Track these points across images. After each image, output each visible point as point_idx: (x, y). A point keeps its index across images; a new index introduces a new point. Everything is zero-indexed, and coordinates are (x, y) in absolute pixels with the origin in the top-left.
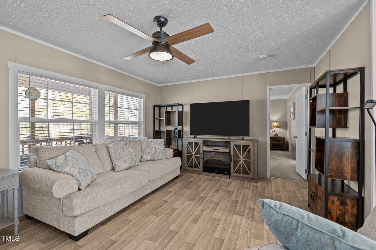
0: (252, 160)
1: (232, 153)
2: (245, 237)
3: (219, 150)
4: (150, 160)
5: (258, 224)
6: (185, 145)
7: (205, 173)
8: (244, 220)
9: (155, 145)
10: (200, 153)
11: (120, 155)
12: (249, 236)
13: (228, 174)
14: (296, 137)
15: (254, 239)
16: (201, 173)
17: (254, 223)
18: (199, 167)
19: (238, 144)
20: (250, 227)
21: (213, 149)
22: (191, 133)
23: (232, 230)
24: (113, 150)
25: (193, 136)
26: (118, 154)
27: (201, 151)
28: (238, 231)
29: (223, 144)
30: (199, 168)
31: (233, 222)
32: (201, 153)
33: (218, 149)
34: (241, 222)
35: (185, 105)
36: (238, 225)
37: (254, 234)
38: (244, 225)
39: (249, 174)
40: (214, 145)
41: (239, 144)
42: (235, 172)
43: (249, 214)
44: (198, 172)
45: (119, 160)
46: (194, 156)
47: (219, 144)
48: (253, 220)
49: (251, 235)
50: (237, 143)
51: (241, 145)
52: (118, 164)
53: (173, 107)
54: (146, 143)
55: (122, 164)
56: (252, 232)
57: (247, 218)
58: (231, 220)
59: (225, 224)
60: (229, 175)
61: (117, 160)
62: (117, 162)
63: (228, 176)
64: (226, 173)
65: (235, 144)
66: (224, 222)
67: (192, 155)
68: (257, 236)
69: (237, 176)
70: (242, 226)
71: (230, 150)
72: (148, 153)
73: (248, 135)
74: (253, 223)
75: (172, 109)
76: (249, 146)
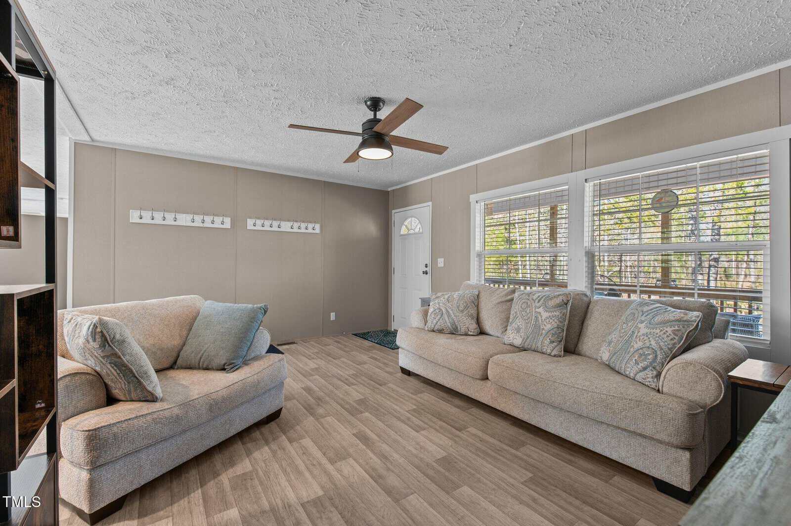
2: (264, 465)
5: (256, 507)
8: (291, 496)
12: (259, 469)
15: (248, 470)
17: (266, 505)
20: (268, 489)
23: (293, 461)
28: (282, 465)
31: (307, 474)
34: (293, 487)
36: (293, 478)
37: (251, 479)
38: (283, 486)
43: (294, 521)
48: (273, 510)
49: (257, 474)
56: (257, 481)
57: (288, 506)
58: (314, 477)
59: (315, 463)
66: (320, 464)
68: (245, 480)
70: (285, 479)
74: (269, 502)
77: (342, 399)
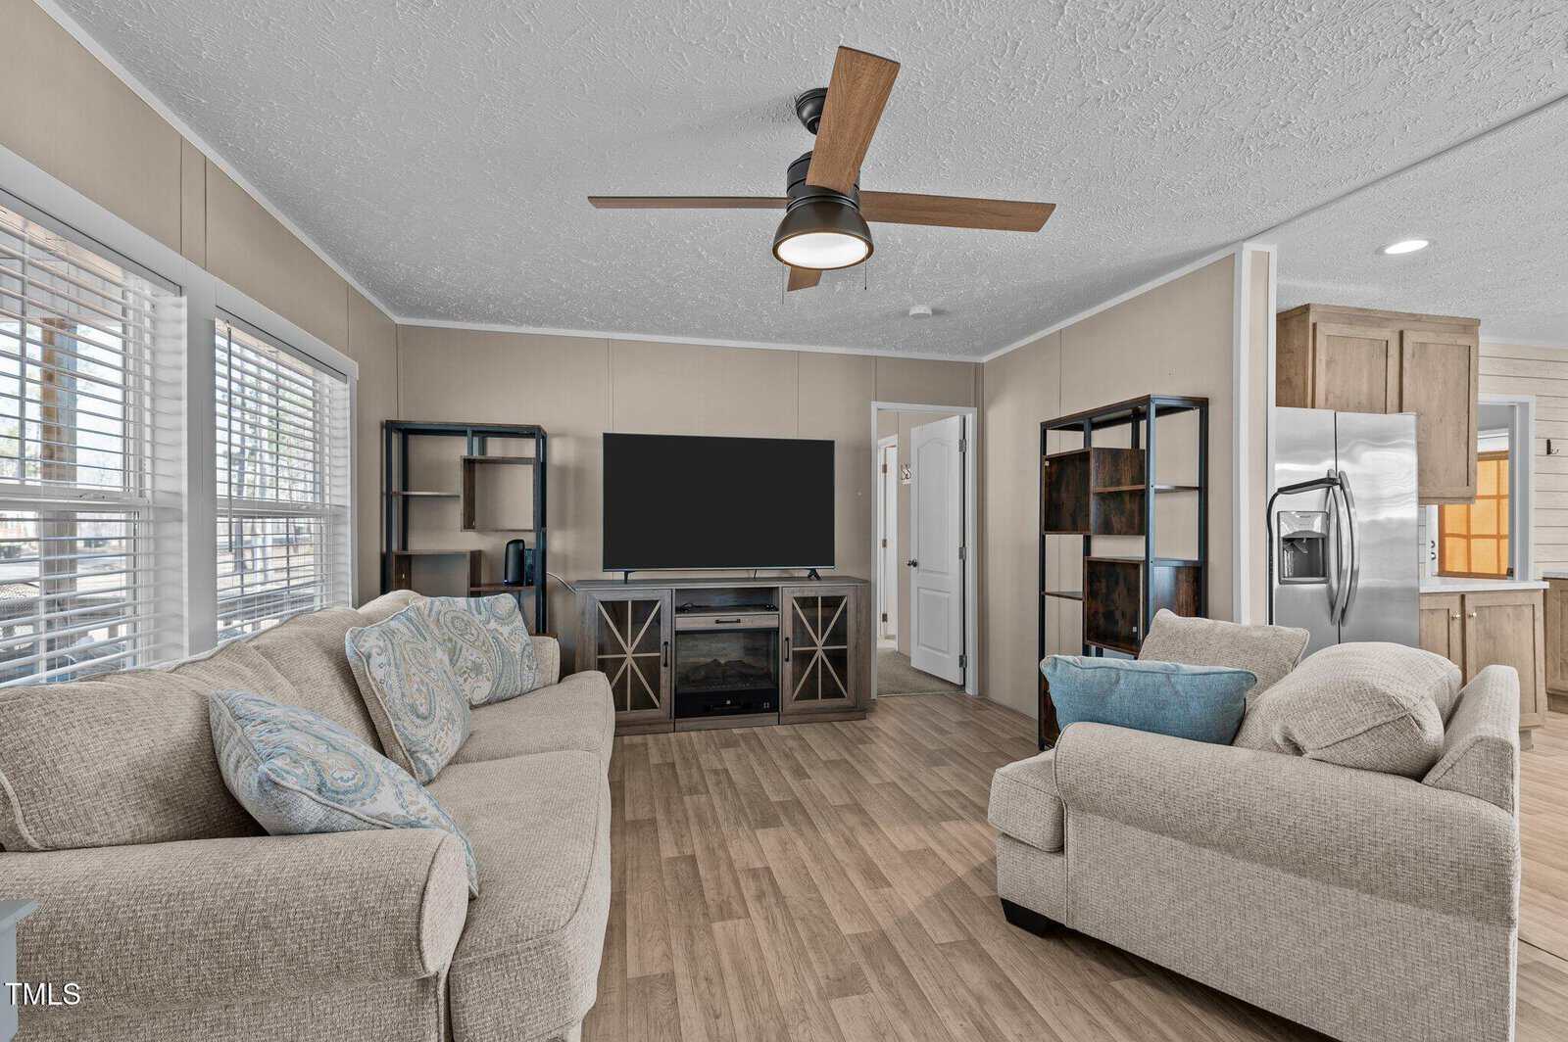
0: (850, 647)
1: (787, 630)
3: (739, 621)
4: (488, 703)
6: (587, 616)
7: (682, 723)
9: (493, 625)
10: (662, 643)
11: (424, 689)
13: (775, 708)
14: (915, 564)
16: (665, 727)
18: (656, 701)
19: (806, 594)
21: (718, 622)
22: (609, 564)
24: (390, 665)
25: (619, 575)
26: (416, 686)
27: (666, 634)
29: (731, 601)
30: (656, 707)
32: (666, 643)
33: (734, 619)
35: (562, 435)
39: (841, 696)
40: (693, 606)
41: (812, 594)
42: (797, 699)
44: (650, 724)
45: (425, 718)
46: (633, 658)
47: (716, 601)
50: (803, 592)
51: (817, 598)
52: (426, 737)
53: (489, 439)
54: (448, 620)
55: (443, 734)
60: (778, 711)
61: (418, 721)
62: (421, 733)
63: (772, 717)
64: (767, 705)
65: (798, 595)
67: (622, 656)
69: (804, 709)
71: (781, 620)
72: (477, 669)
73: (829, 560)
75: (483, 449)
76: (844, 597)
77: (905, 1012)
